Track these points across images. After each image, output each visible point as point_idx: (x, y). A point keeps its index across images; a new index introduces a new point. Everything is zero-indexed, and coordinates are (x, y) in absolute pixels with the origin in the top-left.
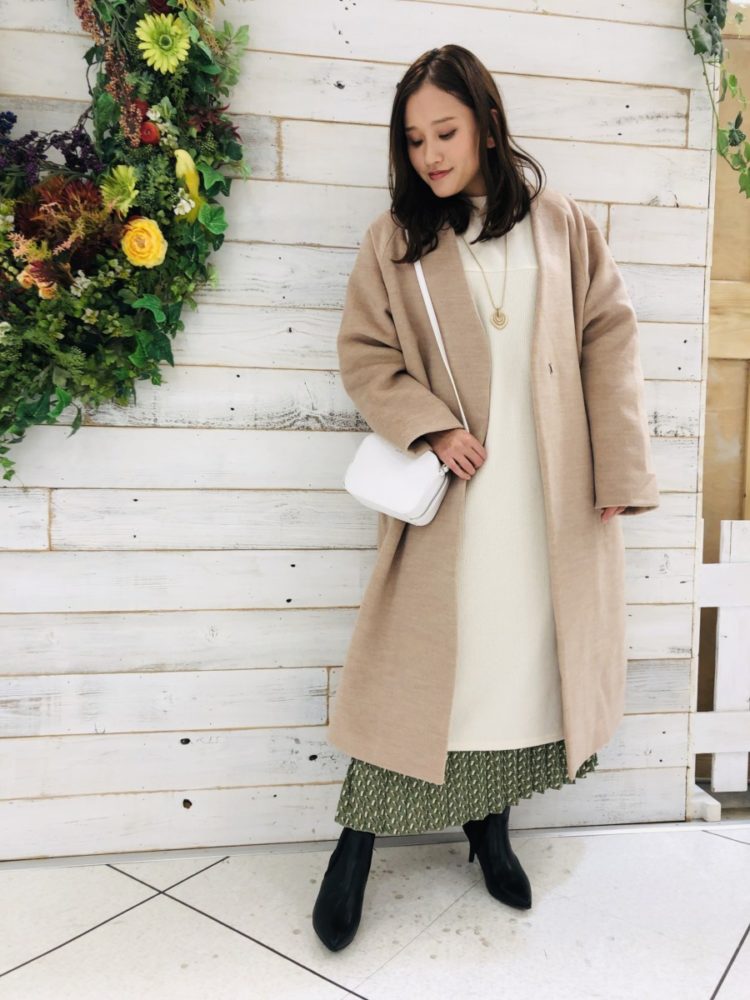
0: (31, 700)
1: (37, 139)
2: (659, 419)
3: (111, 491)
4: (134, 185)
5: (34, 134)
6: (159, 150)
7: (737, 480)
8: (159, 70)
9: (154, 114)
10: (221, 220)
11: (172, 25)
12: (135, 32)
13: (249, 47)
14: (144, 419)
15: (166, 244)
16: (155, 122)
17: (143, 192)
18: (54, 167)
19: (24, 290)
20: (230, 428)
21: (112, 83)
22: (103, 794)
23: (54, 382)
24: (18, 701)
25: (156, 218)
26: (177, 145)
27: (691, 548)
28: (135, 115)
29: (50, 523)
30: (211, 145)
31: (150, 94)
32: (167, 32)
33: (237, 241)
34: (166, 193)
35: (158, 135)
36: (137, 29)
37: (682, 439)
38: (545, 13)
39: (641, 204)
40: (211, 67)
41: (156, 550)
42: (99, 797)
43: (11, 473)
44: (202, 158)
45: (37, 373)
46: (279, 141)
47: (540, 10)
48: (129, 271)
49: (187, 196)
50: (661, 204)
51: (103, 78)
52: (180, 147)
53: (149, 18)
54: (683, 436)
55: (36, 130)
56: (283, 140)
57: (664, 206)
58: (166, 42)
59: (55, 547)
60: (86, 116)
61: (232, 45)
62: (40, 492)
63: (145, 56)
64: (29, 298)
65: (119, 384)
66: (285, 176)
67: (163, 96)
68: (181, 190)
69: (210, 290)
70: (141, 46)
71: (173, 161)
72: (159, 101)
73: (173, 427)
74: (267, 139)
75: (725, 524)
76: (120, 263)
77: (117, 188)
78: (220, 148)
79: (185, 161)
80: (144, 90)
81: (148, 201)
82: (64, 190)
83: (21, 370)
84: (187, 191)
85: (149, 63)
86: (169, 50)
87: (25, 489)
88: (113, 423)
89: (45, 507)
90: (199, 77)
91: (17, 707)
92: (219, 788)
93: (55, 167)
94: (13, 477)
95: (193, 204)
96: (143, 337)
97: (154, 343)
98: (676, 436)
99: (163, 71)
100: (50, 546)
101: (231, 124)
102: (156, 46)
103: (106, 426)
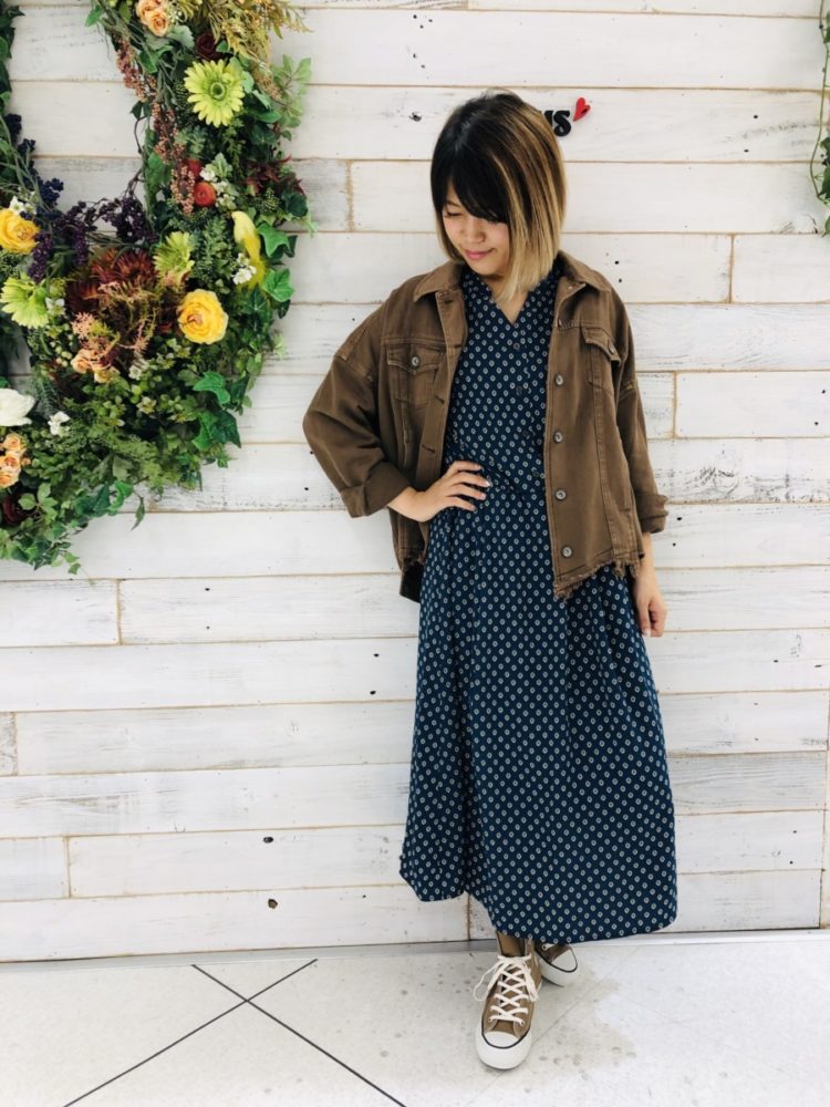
0: (108, 798)
1: (85, 210)
2: (790, 483)
3: (182, 581)
4: (188, 255)
5: (82, 205)
6: (216, 212)
8: (212, 123)
9: (208, 173)
10: (285, 285)
11: (224, 72)
12: (184, 82)
13: (313, 81)
14: (213, 502)
15: (226, 317)
16: (209, 182)
17: (199, 263)
18: (104, 240)
19: (79, 375)
20: (304, 509)
21: (161, 143)
22: (186, 893)
23: (115, 474)
24: (96, 799)
25: (215, 289)
26: (234, 206)
28: (187, 179)
29: (119, 615)
30: (271, 202)
31: (204, 151)
32: (219, 79)
33: (305, 303)
34: (225, 262)
35: (214, 196)
36: (185, 79)
38: (656, 12)
39: (772, 233)
40: (269, 115)
41: (232, 642)
42: (181, 896)
43: (77, 566)
44: (263, 218)
45: (97, 464)
46: (349, 185)
47: (649, 10)
48: (188, 349)
49: (247, 261)
50: (797, 230)
51: (152, 137)
52: (239, 208)
53: (197, 66)
54: (820, 501)
55: (83, 200)
56: (354, 185)
57: (800, 233)
58: (218, 91)
59: (125, 641)
60: (136, 179)
61: (293, 83)
62: (108, 583)
63: (195, 110)
64: (84, 384)
65: (184, 469)
66: (357, 227)
67: (217, 152)
68: (240, 255)
69: (278, 360)
70: (191, 99)
71: (230, 224)
72: (213, 159)
73: (244, 511)
74: (335, 185)
76: (179, 342)
77: (172, 257)
78: (282, 205)
79: (244, 224)
80: (196, 149)
81: (205, 272)
82: (116, 264)
83: (80, 460)
84: (248, 256)
85: (201, 117)
86: (222, 99)
87: (92, 582)
88: (180, 509)
89: (113, 599)
90: (256, 127)
91: (95, 805)
92: (305, 888)
93: (107, 239)
94: (79, 570)
95: (254, 270)
96: (206, 418)
97: (218, 425)
98: (811, 501)
99: (217, 124)
100: (120, 639)
101: (293, 175)
102: (208, 97)
103: (173, 511)
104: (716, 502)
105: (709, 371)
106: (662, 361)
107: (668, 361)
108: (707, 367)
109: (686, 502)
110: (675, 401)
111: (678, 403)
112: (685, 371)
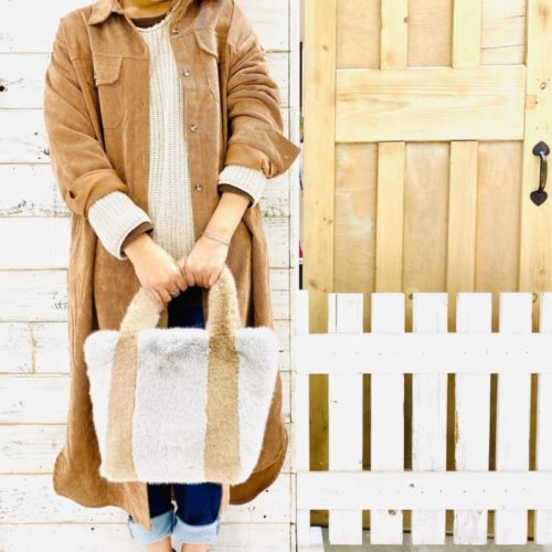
7: (370, 254)
27: (286, 320)
37: (273, 219)
75: (331, 296)
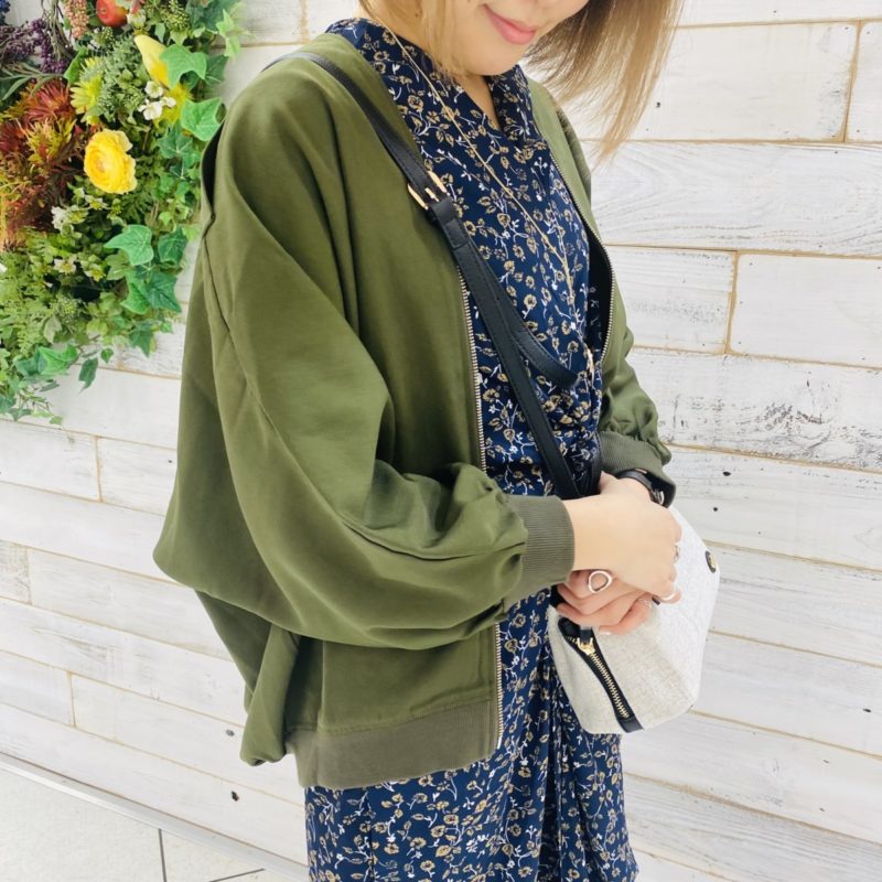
3: (148, 448)
10: (209, 119)
15: (134, 163)
29: (99, 473)
42: (159, 759)
43: (59, 419)
44: (171, 37)
48: (102, 200)
49: (161, 91)
59: (105, 499)
62: (88, 438)
76: (88, 192)
88: (144, 370)
89: (93, 455)
92: (264, 793)
94: (62, 422)
100: (100, 496)
103: (138, 372)
104: (789, 458)
105: (795, 254)
106: (717, 232)
107: (725, 233)
108: (791, 247)
109: (738, 451)
110: (733, 296)
111: (738, 300)
112: (754, 251)
